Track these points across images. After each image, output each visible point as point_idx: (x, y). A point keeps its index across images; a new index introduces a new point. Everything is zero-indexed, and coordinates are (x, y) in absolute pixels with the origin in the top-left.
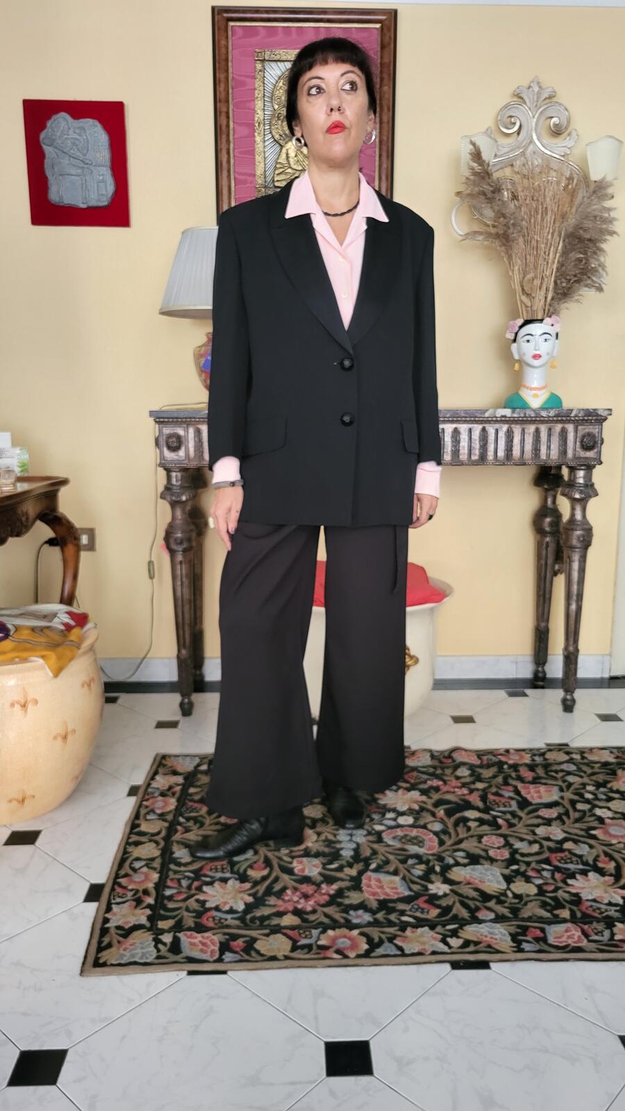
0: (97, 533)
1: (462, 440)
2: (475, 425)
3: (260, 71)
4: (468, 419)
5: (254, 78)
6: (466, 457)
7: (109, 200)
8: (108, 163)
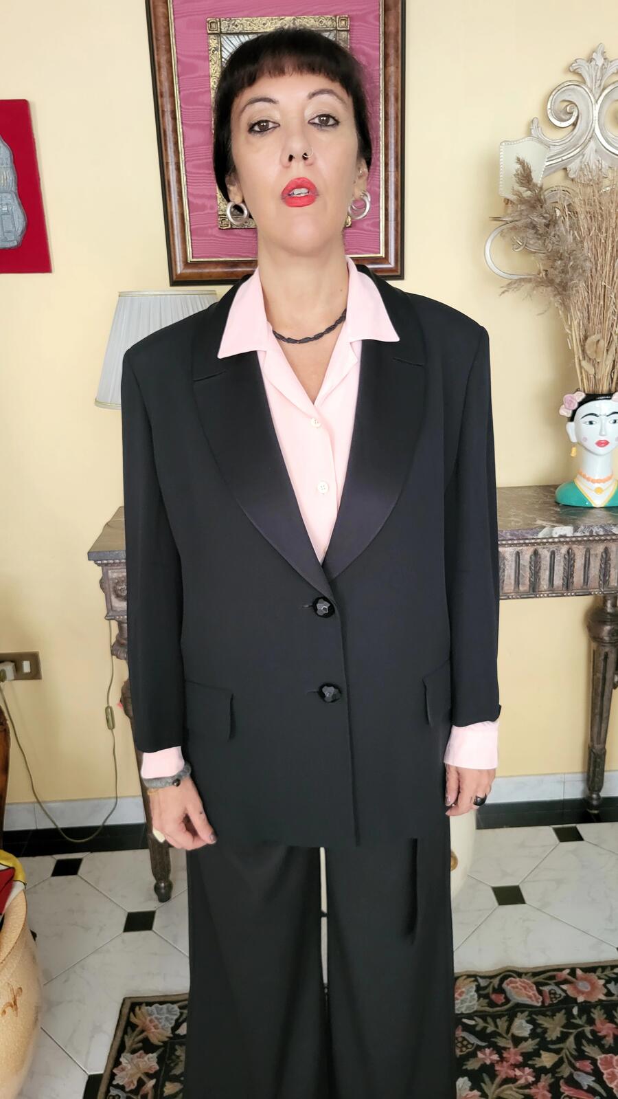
0: (41, 658)
1: (507, 567)
2: (525, 548)
3: (216, 49)
4: (516, 542)
5: (207, 59)
6: (513, 588)
7: (19, 239)
8: (14, 188)
